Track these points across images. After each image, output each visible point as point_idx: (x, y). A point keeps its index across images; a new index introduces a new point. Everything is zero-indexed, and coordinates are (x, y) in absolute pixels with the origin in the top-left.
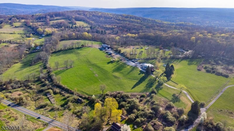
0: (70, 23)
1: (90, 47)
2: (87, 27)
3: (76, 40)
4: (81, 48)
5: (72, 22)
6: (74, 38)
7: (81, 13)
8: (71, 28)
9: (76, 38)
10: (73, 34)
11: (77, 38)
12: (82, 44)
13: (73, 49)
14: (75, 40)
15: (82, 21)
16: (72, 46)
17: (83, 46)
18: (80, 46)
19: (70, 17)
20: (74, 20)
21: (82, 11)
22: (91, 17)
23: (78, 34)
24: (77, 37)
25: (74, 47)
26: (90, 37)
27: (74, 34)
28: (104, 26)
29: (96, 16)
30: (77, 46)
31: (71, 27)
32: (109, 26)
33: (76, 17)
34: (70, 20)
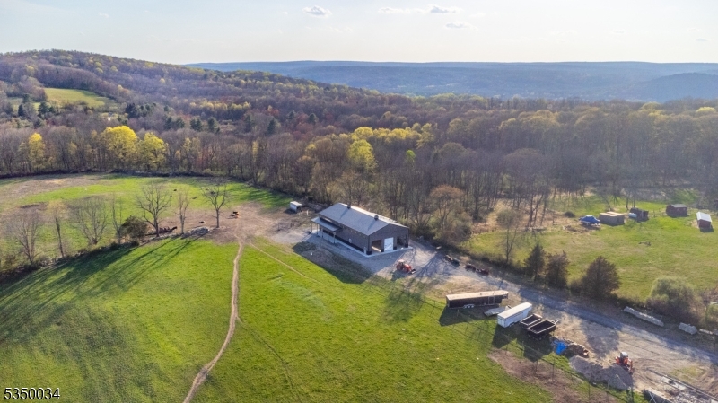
0: (10, 95)
1: (203, 233)
2: (106, 111)
3: (57, 181)
4: (115, 251)
5: (21, 88)
6: (42, 166)
7: (67, 61)
8: (21, 113)
9: (56, 166)
10: (26, 140)
11: (63, 167)
12: (122, 217)
13: (30, 270)
14: (47, 182)
15: (73, 88)
16: (27, 250)
17: (135, 231)
18: (108, 239)
19: (14, 71)
20: (32, 80)
21: (69, 52)
22: (114, 72)
23: (66, 138)
24: (64, 158)
25: (46, 250)
26: (155, 153)
27: (37, 137)
28: (194, 104)
29: (136, 70)
30: (76, 243)
31: (16, 113)
32: (218, 105)
33: (43, 70)
34: (10, 82)
